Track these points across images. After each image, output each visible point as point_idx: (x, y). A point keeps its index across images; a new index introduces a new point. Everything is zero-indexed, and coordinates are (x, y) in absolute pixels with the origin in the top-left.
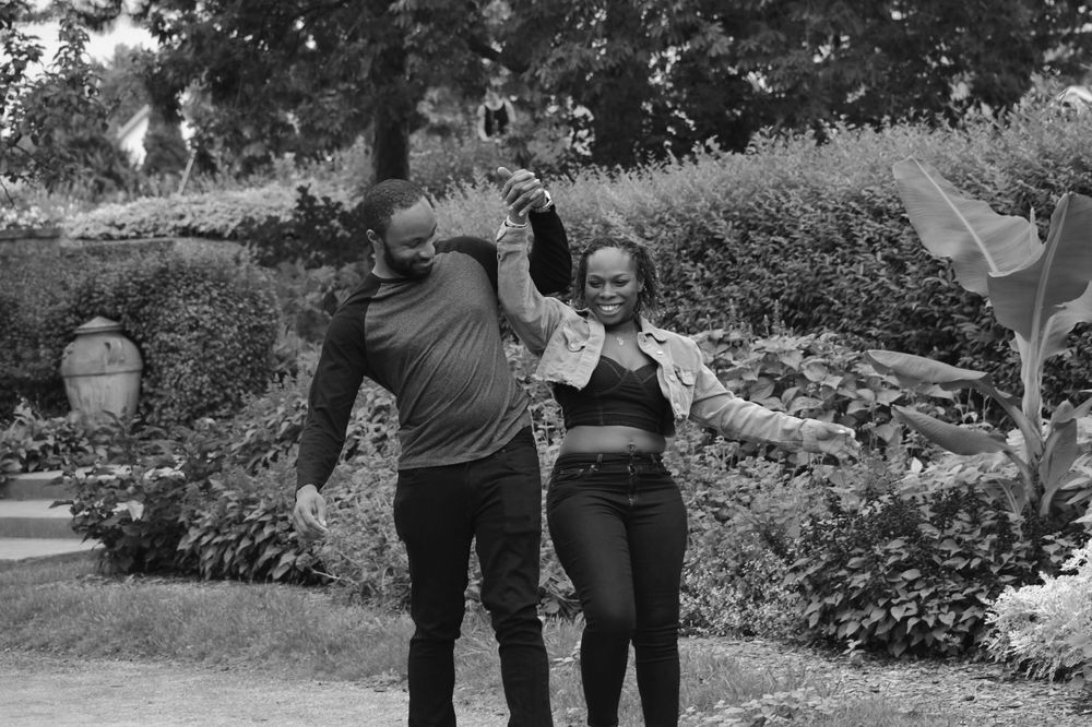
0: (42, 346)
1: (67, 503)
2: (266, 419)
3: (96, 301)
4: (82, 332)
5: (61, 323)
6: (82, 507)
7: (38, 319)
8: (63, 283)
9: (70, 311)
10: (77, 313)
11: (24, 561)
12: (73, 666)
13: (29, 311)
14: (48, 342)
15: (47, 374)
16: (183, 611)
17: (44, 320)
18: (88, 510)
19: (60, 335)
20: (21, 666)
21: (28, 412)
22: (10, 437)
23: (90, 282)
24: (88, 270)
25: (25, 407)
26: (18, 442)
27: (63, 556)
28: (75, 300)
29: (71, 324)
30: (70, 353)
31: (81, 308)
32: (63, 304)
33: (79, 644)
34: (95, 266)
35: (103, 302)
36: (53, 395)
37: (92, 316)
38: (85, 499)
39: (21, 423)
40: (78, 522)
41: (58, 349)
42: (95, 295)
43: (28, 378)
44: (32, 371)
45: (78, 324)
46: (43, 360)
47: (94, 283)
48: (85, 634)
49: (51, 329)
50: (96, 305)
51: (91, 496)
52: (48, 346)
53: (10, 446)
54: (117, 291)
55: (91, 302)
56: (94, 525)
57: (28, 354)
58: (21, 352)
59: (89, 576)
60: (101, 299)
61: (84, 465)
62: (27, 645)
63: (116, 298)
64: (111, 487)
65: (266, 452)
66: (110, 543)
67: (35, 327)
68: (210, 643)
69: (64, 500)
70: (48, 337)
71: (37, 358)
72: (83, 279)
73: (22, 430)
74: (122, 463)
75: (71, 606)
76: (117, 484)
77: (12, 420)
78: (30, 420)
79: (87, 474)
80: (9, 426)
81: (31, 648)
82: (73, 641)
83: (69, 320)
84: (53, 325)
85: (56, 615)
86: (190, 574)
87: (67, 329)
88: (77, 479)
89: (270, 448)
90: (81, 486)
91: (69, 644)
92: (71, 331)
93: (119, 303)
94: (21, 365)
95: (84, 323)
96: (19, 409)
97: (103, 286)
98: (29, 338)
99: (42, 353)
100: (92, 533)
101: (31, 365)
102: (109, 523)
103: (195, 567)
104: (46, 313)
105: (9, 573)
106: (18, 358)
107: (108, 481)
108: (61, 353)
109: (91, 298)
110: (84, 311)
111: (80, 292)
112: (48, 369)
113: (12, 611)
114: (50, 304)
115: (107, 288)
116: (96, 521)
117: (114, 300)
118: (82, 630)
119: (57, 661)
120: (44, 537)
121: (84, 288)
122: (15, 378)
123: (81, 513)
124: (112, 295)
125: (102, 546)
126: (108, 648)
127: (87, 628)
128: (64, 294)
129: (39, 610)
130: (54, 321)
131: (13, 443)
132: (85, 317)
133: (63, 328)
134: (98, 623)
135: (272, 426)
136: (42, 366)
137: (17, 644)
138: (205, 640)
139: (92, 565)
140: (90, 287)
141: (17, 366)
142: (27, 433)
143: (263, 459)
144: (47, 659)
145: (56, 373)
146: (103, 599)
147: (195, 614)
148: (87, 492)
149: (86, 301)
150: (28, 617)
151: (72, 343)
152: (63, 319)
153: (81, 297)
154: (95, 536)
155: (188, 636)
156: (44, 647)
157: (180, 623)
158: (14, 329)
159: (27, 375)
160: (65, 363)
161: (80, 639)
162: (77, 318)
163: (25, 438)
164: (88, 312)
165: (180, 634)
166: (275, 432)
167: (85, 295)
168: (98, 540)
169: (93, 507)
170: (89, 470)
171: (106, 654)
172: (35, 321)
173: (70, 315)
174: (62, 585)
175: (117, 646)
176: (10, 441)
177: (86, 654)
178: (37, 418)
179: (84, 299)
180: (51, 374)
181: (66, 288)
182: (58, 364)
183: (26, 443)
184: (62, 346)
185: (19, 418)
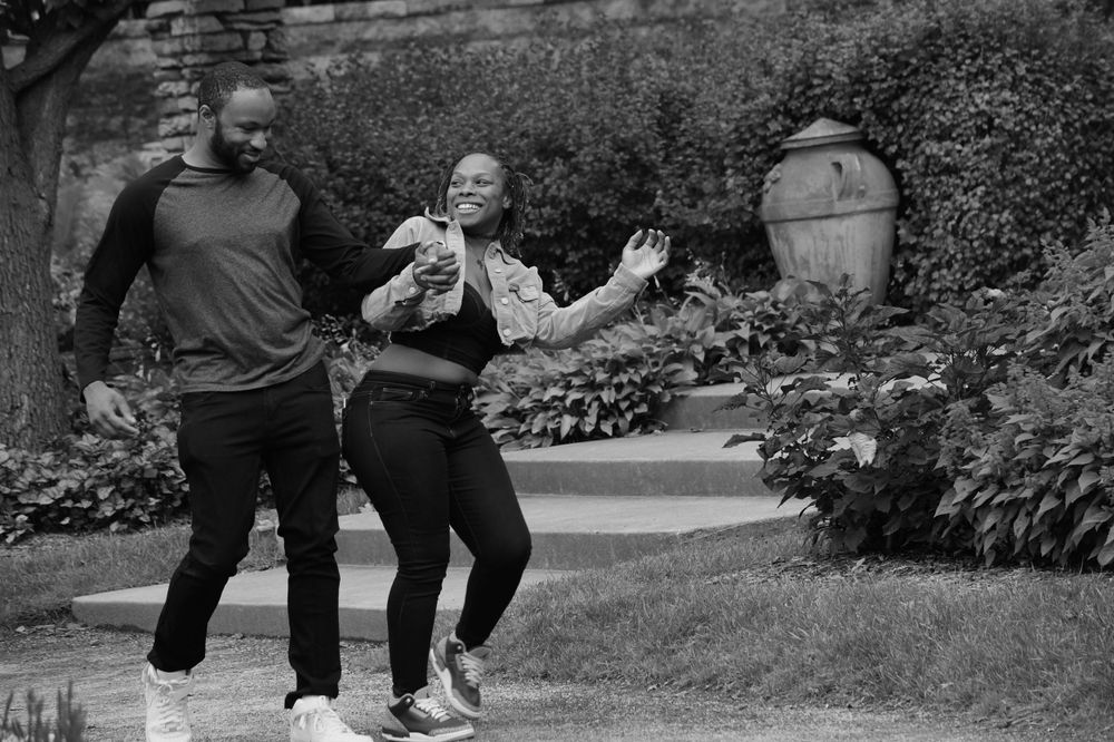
0: (729, 172)
1: (753, 438)
2: (1086, 288)
3: (818, 91)
4: (795, 145)
5: (760, 132)
6: (777, 445)
7: (723, 125)
8: (764, 62)
9: (775, 111)
10: (788, 113)
11: (690, 535)
12: (754, 716)
13: (709, 113)
14: (740, 164)
15: (740, 219)
16: (937, 622)
17: (732, 127)
18: (788, 449)
19: (759, 153)
20: (669, 715)
21: (707, 284)
22: (678, 325)
23: (810, 61)
24: (805, 40)
25: (702, 276)
26: (692, 335)
27: (755, 525)
28: (783, 91)
29: (777, 133)
30: (774, 182)
31: (794, 104)
32: (764, 98)
33: (766, 678)
34: (817, 32)
35: (830, 94)
36: (751, 254)
37: (812, 117)
38: (782, 430)
39: (695, 300)
40: (771, 471)
41: (755, 176)
42: (816, 82)
43: (708, 227)
44: (714, 214)
45: (789, 132)
46: (731, 196)
47: (816, 61)
48: (776, 661)
49: (746, 142)
50: (819, 98)
51: (792, 426)
52: (739, 171)
53: (678, 341)
54: (853, 74)
55: (810, 93)
56: (799, 474)
57: (708, 186)
58: (700, 182)
59: (795, 559)
60: (827, 88)
61: (780, 374)
62: (684, 680)
63: (853, 84)
64: (824, 410)
65: (1087, 344)
66: (825, 505)
67: (719, 139)
68: (980, 678)
69: (749, 434)
70: (740, 156)
71: (722, 193)
72: (797, 54)
73: (698, 313)
74: (842, 370)
75: (756, 612)
76: (835, 404)
77: (682, 297)
78: (711, 296)
79: (786, 389)
80: (677, 308)
81: (689, 685)
82: (756, 672)
83: (774, 126)
84: (747, 136)
85: (731, 628)
86: (960, 557)
87: (771, 141)
88: (768, 397)
89: (1094, 338)
90: (775, 409)
91: (750, 677)
92: (777, 144)
93: (858, 93)
94: (700, 205)
95: (800, 130)
96: (693, 279)
97: (829, 65)
98: (710, 158)
99: (730, 183)
100: (798, 487)
101: (713, 203)
102: (821, 472)
103: (969, 545)
104: (737, 116)
105: (665, 555)
106: (696, 193)
107: (821, 399)
108: (762, 183)
109: (811, 86)
110: (799, 109)
111: (792, 77)
112: (741, 209)
113: (661, 623)
114: (744, 101)
115: (837, 69)
116: (801, 468)
117: (848, 89)
118: (772, 655)
119: (729, 708)
120: (730, 494)
121: (799, 70)
122: (688, 227)
123: (778, 455)
124: (846, 80)
125: (813, 510)
126: (811, 686)
127: (780, 652)
128: (767, 82)
129: (703, 619)
130: (750, 129)
131: (684, 337)
132: (799, 119)
133: (764, 139)
134: (797, 643)
135: (1095, 301)
136: (729, 206)
137: (667, 678)
138: (972, 674)
139: (801, 542)
140: (808, 69)
141: (693, 206)
142: (706, 318)
143: (1081, 358)
144: (714, 703)
145: (755, 217)
146: (809, 600)
147: (957, 628)
148: (785, 419)
149: (803, 93)
150: (686, 633)
151: (778, 166)
152: (764, 125)
153: (793, 87)
154: (801, 495)
155: (944, 665)
156: (710, 683)
157: (932, 644)
158: (689, 144)
159: (706, 221)
160: (767, 200)
161: (768, 670)
162: (788, 122)
163: (702, 327)
164: (806, 110)
165: (930, 661)
166: (1101, 310)
167: (800, 83)
168: (809, 500)
169: (797, 445)
170: (788, 381)
171: (810, 695)
172: (717, 129)
173: (775, 117)
174: (748, 576)
175: (828, 682)
176: (679, 333)
177: (777, 696)
178: (724, 293)
179: (797, 90)
180: (746, 219)
181: (768, 72)
182: (757, 202)
183: (704, 335)
184: (762, 171)
185: (692, 294)
